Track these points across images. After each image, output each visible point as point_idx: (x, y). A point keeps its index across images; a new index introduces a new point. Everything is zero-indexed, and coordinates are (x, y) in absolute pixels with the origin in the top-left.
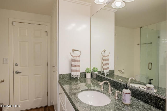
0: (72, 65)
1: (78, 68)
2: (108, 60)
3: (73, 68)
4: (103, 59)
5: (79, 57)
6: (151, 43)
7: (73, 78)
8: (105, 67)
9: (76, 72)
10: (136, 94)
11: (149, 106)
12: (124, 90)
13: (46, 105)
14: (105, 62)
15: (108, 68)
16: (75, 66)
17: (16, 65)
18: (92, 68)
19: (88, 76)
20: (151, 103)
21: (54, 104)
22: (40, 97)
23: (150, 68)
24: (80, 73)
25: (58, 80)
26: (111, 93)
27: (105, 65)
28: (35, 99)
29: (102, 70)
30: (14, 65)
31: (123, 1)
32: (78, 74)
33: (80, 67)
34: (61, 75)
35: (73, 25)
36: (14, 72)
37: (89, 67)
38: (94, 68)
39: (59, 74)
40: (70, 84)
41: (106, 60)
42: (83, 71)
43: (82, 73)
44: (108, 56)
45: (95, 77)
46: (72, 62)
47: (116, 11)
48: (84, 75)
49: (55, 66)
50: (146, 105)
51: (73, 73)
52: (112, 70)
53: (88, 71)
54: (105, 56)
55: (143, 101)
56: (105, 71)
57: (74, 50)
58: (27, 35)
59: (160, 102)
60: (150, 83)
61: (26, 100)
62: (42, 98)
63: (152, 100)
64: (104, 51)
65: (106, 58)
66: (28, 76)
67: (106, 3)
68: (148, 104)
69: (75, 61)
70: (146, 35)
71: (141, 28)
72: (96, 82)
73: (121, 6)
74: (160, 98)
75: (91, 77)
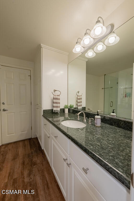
0: (53, 103)
1: (58, 105)
2: (81, 99)
3: (55, 105)
4: (77, 98)
5: (59, 96)
6: (112, 88)
7: (54, 112)
8: (79, 104)
9: (57, 108)
10: (104, 120)
11: (113, 127)
12: (96, 117)
13: (30, 137)
14: (79, 101)
15: (81, 105)
16: (57, 103)
17: (3, 104)
18: (69, 105)
19: (67, 111)
20: (114, 125)
21: (38, 136)
22: (26, 131)
23: (111, 106)
24: (60, 109)
25: (42, 114)
26: (85, 120)
27: (79, 102)
28: (20, 133)
29: (77, 107)
30: (2, 104)
31: (94, 52)
32: (59, 109)
33: (60, 104)
34: (45, 110)
35: (53, 71)
36: (2, 110)
37: (66, 104)
38: (71, 105)
39: (43, 109)
40: (52, 117)
41: (79, 99)
42: (62, 107)
43: (61, 109)
44: (81, 96)
45: (71, 111)
46: (54, 100)
47: (87, 61)
48: (63, 111)
49: (39, 104)
50: (111, 126)
51: (55, 109)
52: (84, 107)
53: (66, 107)
54: (79, 96)
55: (109, 124)
56: (79, 108)
57: (55, 91)
58: (13, 78)
59: (121, 123)
60: (113, 112)
61: (13, 133)
62: (26, 132)
63: (115, 122)
64: (78, 92)
65: (80, 97)
66: (14, 113)
67: (81, 53)
68: (113, 126)
69: (56, 99)
70: (109, 82)
71: (105, 75)
72: (72, 115)
73: (92, 56)
74: (121, 120)
75: (68, 112)
